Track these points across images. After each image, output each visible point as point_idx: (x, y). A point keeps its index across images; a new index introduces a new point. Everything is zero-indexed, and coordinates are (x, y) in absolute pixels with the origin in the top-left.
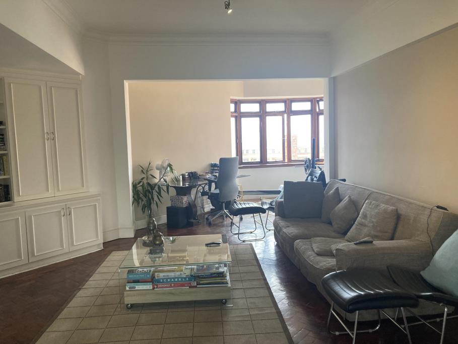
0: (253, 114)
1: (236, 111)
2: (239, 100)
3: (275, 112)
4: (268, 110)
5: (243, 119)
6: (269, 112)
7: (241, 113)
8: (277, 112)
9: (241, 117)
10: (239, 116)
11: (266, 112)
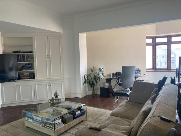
0: (163, 43)
1: (153, 42)
2: (154, 37)
3: (177, 41)
4: (172, 41)
5: (157, 46)
6: (173, 42)
7: (156, 43)
8: (178, 41)
9: (156, 45)
10: (154, 45)
11: (171, 42)
